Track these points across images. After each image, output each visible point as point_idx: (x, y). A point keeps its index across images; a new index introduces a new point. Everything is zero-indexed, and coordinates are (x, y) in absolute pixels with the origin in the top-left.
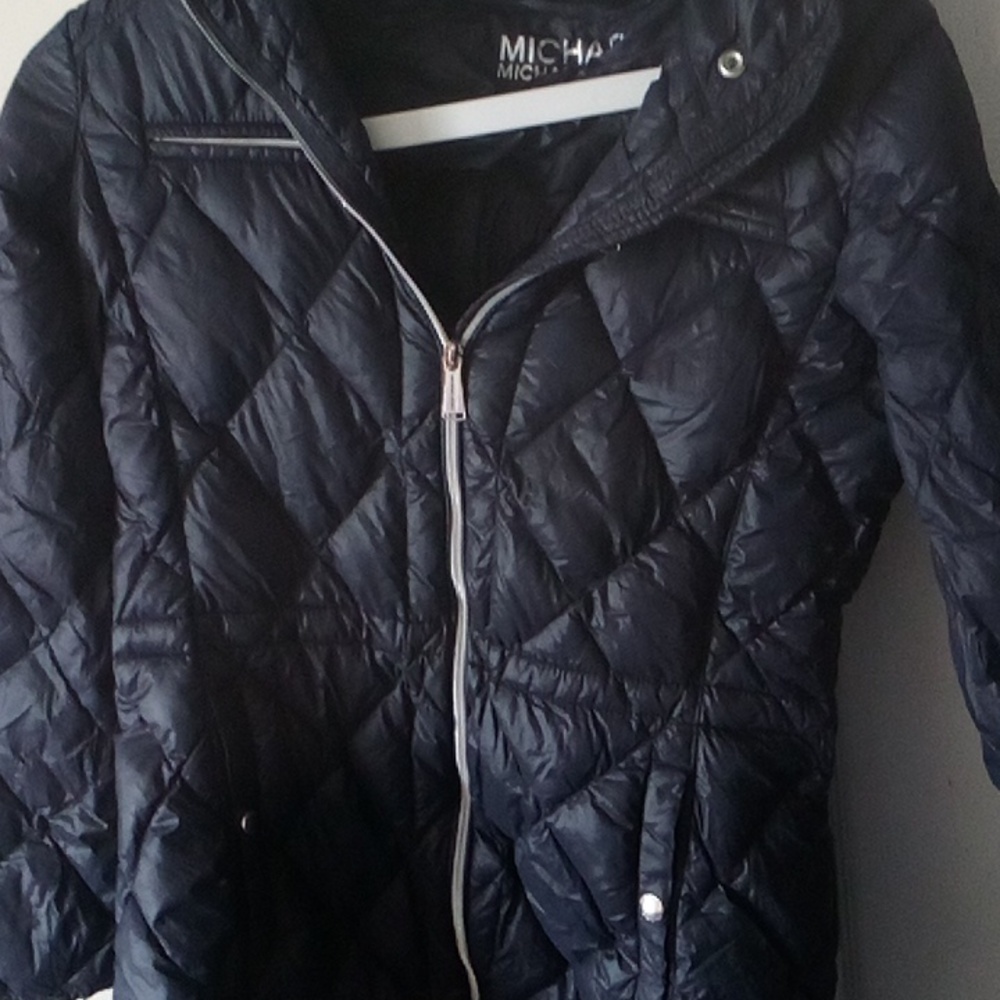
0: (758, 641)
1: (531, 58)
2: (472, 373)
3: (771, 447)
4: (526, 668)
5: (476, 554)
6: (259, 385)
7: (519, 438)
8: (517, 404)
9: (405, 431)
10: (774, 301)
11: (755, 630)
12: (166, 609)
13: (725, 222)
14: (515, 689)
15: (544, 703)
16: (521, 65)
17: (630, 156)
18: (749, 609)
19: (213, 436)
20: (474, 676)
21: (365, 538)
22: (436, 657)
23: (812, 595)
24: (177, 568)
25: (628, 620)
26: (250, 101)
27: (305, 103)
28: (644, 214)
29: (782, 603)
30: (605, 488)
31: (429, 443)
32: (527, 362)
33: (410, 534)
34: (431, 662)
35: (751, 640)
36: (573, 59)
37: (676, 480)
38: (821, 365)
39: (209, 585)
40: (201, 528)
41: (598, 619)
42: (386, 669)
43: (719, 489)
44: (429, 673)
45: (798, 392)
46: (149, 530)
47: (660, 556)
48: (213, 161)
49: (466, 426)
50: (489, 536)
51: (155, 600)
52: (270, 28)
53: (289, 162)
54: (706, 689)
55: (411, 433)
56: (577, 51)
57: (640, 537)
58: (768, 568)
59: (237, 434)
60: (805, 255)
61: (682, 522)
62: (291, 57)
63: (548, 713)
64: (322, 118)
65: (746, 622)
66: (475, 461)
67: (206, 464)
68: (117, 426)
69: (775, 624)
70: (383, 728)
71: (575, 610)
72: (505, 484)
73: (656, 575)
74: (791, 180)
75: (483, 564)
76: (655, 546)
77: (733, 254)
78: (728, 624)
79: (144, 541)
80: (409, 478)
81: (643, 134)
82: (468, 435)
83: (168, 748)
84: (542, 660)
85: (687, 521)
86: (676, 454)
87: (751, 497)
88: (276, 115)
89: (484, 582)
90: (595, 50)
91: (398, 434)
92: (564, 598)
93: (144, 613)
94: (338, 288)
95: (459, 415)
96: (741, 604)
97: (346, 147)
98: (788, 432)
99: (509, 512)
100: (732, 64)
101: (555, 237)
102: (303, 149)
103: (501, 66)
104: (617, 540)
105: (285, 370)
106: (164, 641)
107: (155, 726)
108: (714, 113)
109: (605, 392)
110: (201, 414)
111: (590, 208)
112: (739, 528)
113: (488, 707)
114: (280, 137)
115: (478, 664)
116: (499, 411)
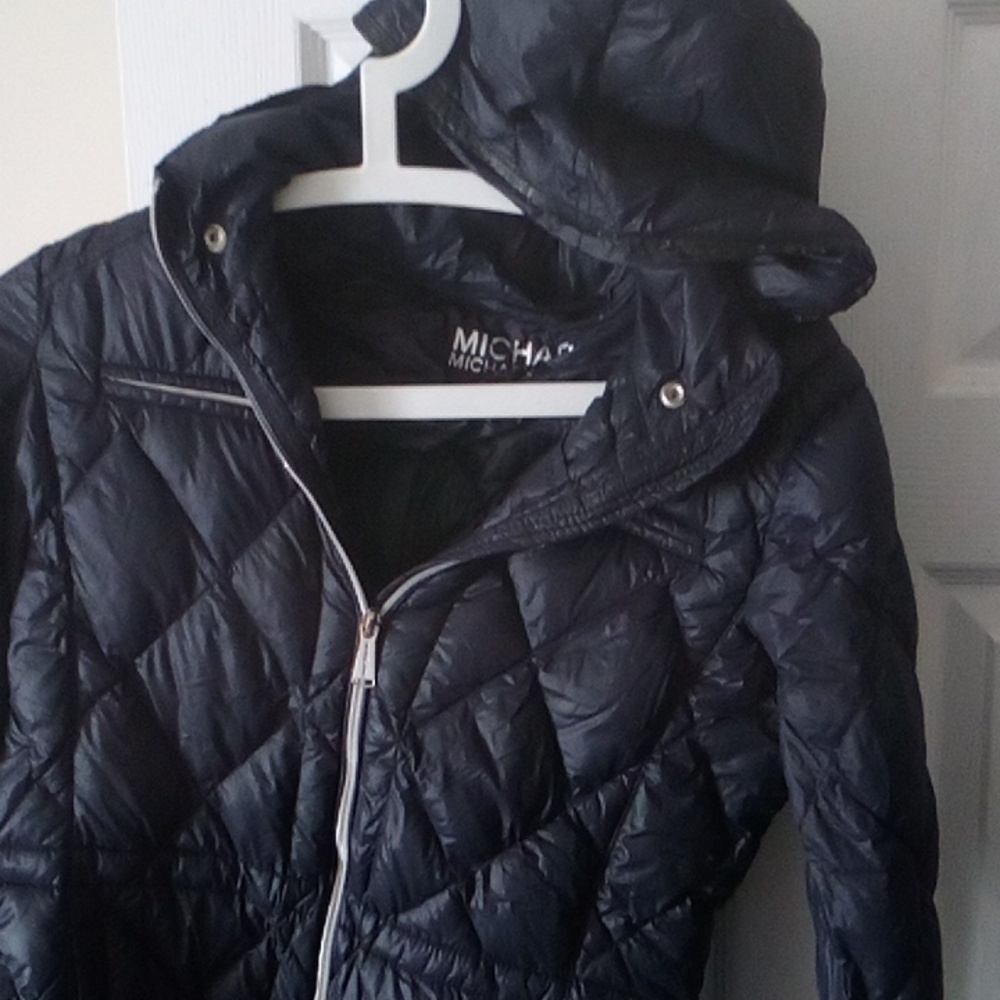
0: (631, 941)
1: (483, 352)
2: (386, 643)
3: (666, 752)
4: (398, 941)
5: (364, 819)
6: (174, 626)
7: (424, 711)
8: (427, 679)
9: (312, 690)
10: (685, 615)
11: (630, 928)
12: (42, 839)
13: (648, 533)
14: (385, 960)
15: (411, 976)
16: (472, 357)
17: (567, 463)
18: (626, 907)
19: (119, 672)
20: (344, 941)
21: (256, 789)
22: (308, 917)
23: (688, 902)
24: (60, 798)
25: (508, 905)
26: (209, 356)
27: (263, 369)
28: (574, 520)
29: (659, 907)
30: (502, 774)
31: (334, 703)
32: (441, 639)
33: (301, 790)
34: (302, 920)
35: (624, 939)
36: (522, 359)
37: (571, 773)
38: (722, 681)
39: (90, 821)
40: (92, 762)
41: (478, 901)
42: (255, 922)
43: (611, 787)
44: (298, 932)
45: (698, 702)
46: (38, 756)
47: (547, 845)
48: (164, 407)
49: (373, 693)
50: (380, 804)
51: (32, 830)
52: (241, 294)
53: (238, 418)
54: (575, 983)
55: (318, 692)
56: (527, 352)
57: (529, 823)
58: (649, 870)
59: (143, 672)
60: (719, 577)
61: (572, 813)
62: (257, 323)
63: (415, 988)
64: (278, 386)
65: (621, 921)
66: (377, 728)
67: (106, 698)
68: (22, 651)
69: (649, 926)
70: (243, 983)
71: (456, 890)
72: (404, 755)
73: (540, 864)
74: (714, 505)
75: (371, 830)
76: (543, 834)
77: (651, 565)
78: (604, 919)
79: (31, 766)
80: (308, 735)
81: (582, 445)
82: (374, 702)
83: (20, 983)
84: (415, 934)
85: (577, 814)
86: (574, 747)
87: (641, 798)
88: (232, 373)
89: (369, 849)
90: (544, 354)
91: (304, 691)
92: (447, 876)
93: (18, 839)
94: (268, 544)
95: (369, 682)
96: (619, 902)
97: (298, 414)
98: (684, 740)
99: (404, 783)
100: (673, 395)
101: (485, 526)
102: (254, 408)
103: (453, 355)
104: (507, 824)
105: (202, 616)
106: (36, 871)
107: (10, 958)
108: (653, 439)
109: (514, 678)
110: (110, 647)
111: (523, 505)
112: (627, 827)
113: (354, 972)
114: (233, 394)
115: (349, 928)
116: (408, 682)
